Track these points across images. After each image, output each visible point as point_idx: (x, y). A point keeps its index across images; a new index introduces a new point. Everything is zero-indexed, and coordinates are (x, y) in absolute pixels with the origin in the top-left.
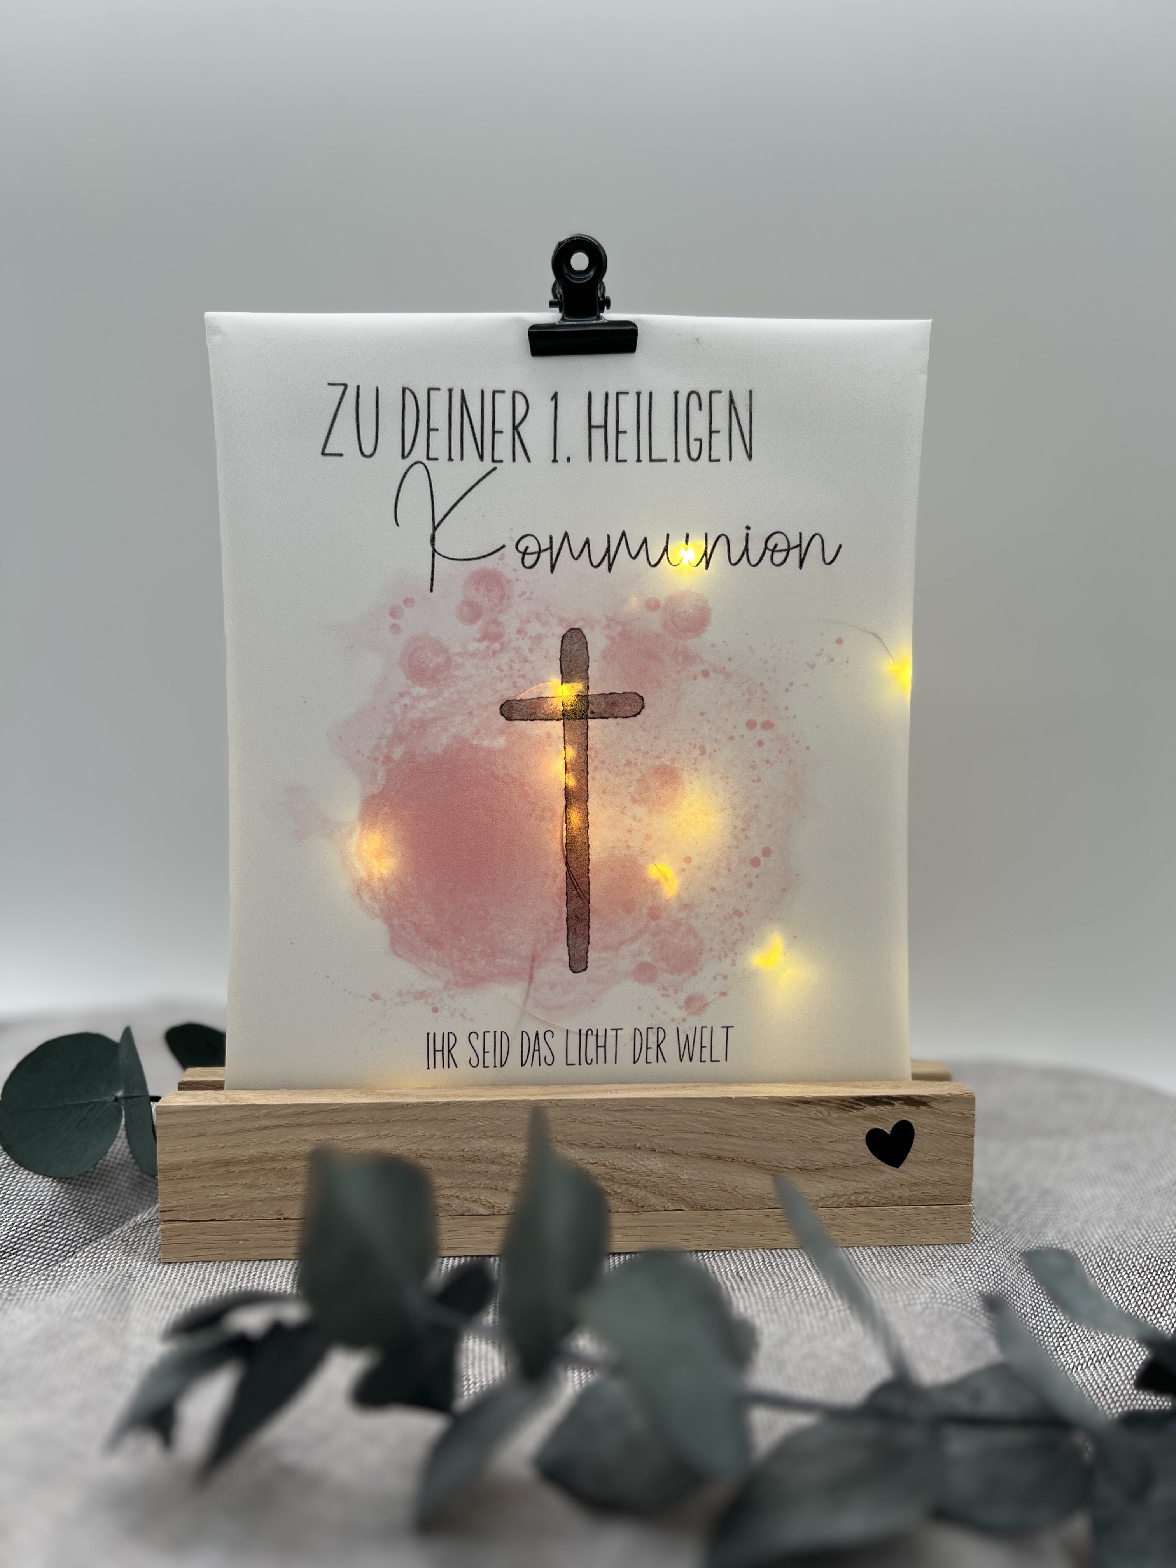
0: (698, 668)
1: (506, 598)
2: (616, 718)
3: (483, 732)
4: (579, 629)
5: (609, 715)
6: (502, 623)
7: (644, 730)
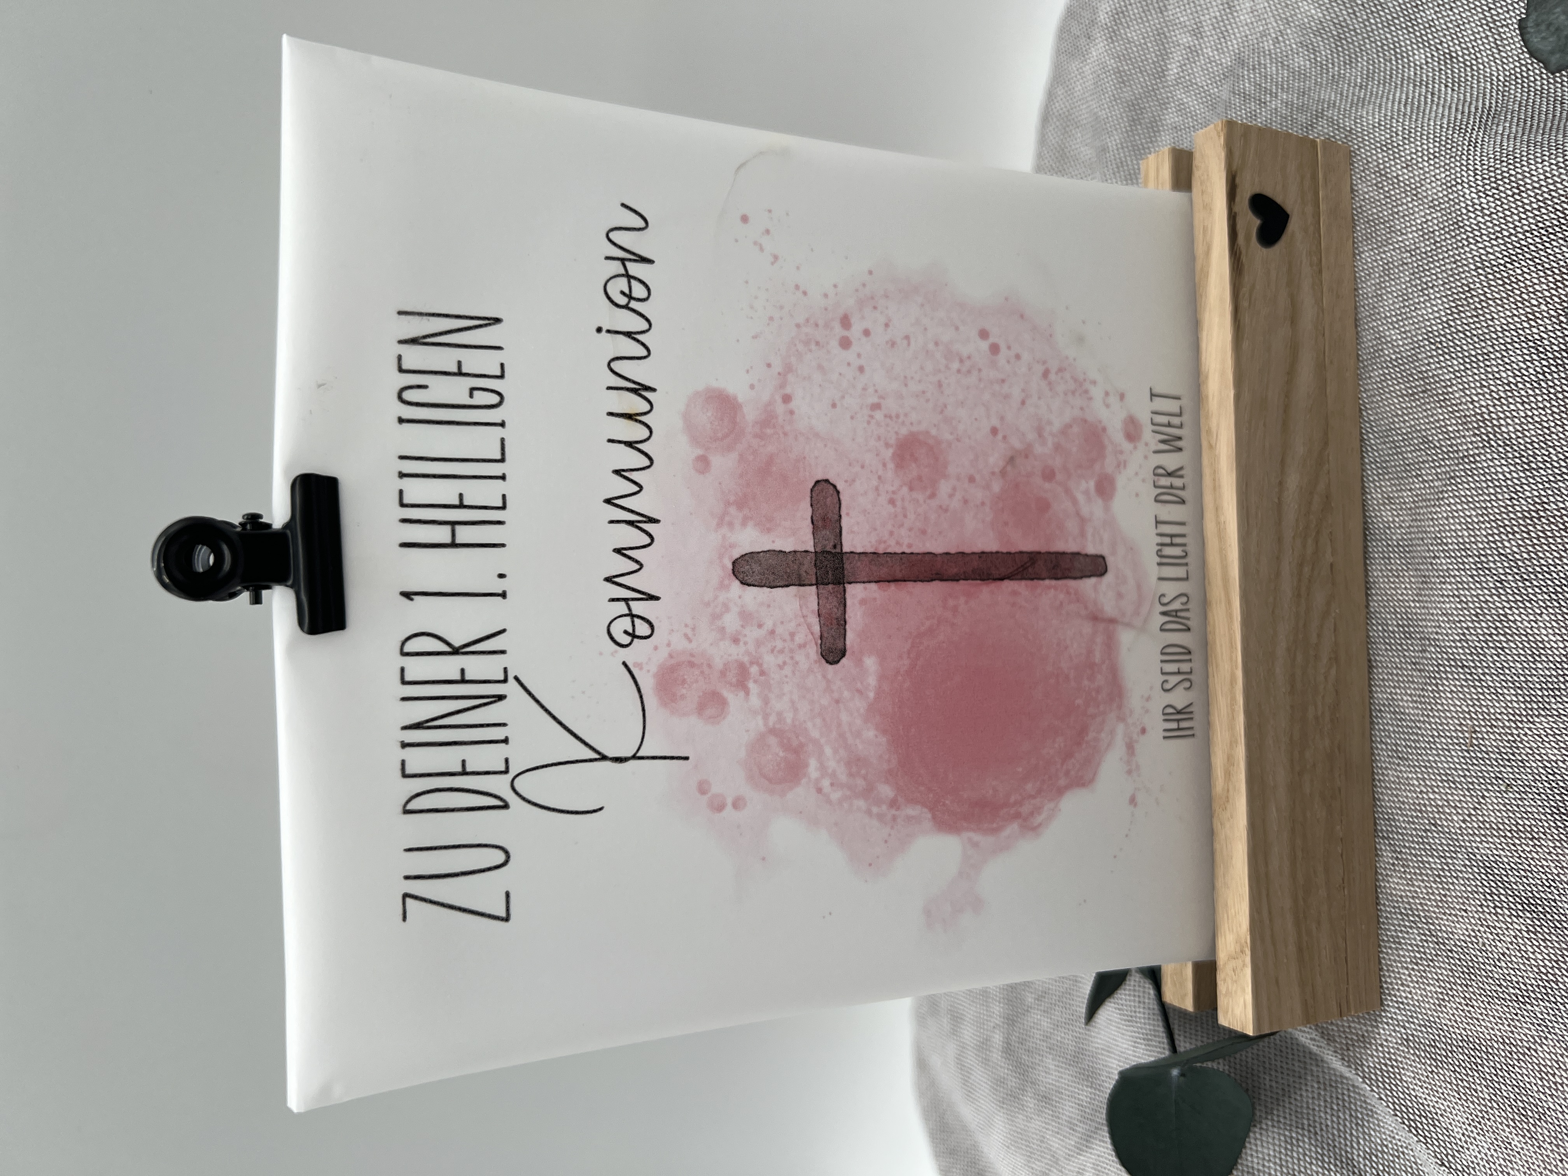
0: (780, 408)
1: (693, 659)
2: (840, 516)
3: (859, 685)
4: (734, 563)
5: (838, 525)
6: (725, 665)
7: (854, 481)
